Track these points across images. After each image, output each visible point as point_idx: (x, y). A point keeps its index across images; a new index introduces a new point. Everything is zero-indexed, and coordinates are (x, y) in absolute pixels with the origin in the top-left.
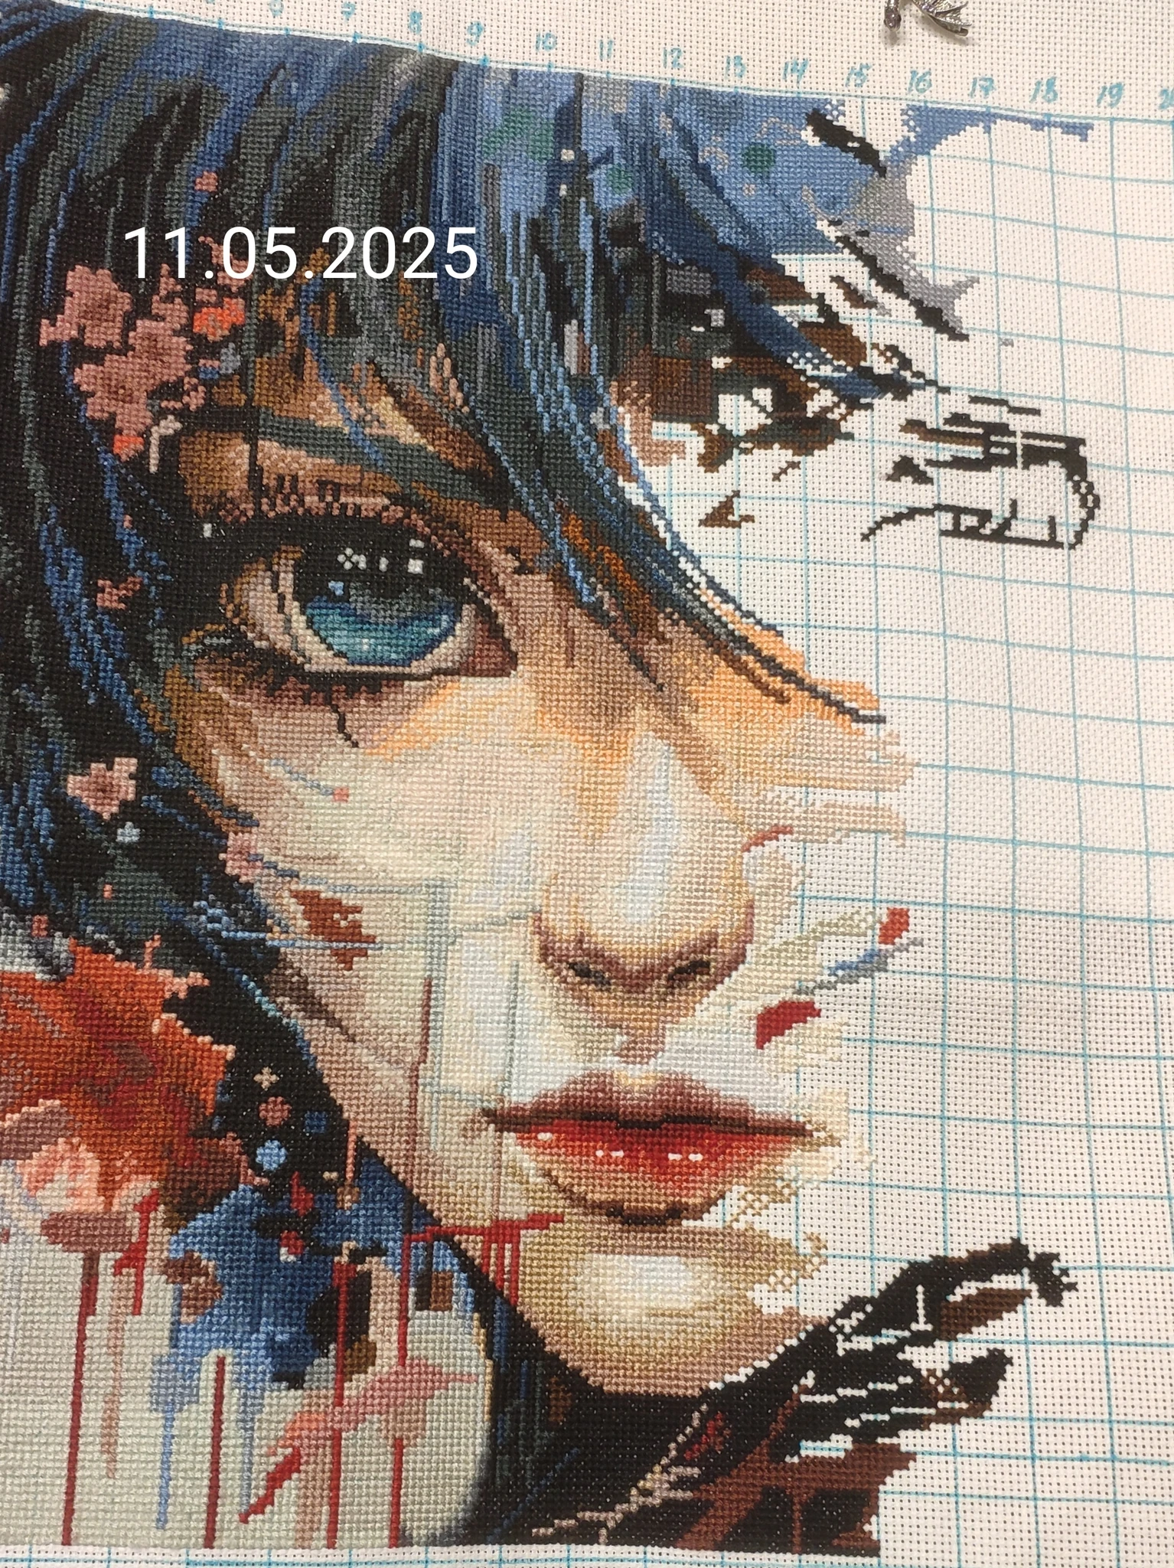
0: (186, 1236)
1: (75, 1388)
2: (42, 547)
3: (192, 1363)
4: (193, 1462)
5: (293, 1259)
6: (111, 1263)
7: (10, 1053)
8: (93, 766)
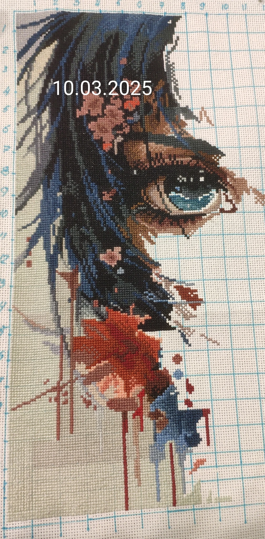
0: (155, 404)
1: (124, 457)
2: (84, 183)
3: (162, 446)
4: (167, 479)
5: (189, 408)
6: (132, 414)
7: (91, 346)
8: (108, 250)
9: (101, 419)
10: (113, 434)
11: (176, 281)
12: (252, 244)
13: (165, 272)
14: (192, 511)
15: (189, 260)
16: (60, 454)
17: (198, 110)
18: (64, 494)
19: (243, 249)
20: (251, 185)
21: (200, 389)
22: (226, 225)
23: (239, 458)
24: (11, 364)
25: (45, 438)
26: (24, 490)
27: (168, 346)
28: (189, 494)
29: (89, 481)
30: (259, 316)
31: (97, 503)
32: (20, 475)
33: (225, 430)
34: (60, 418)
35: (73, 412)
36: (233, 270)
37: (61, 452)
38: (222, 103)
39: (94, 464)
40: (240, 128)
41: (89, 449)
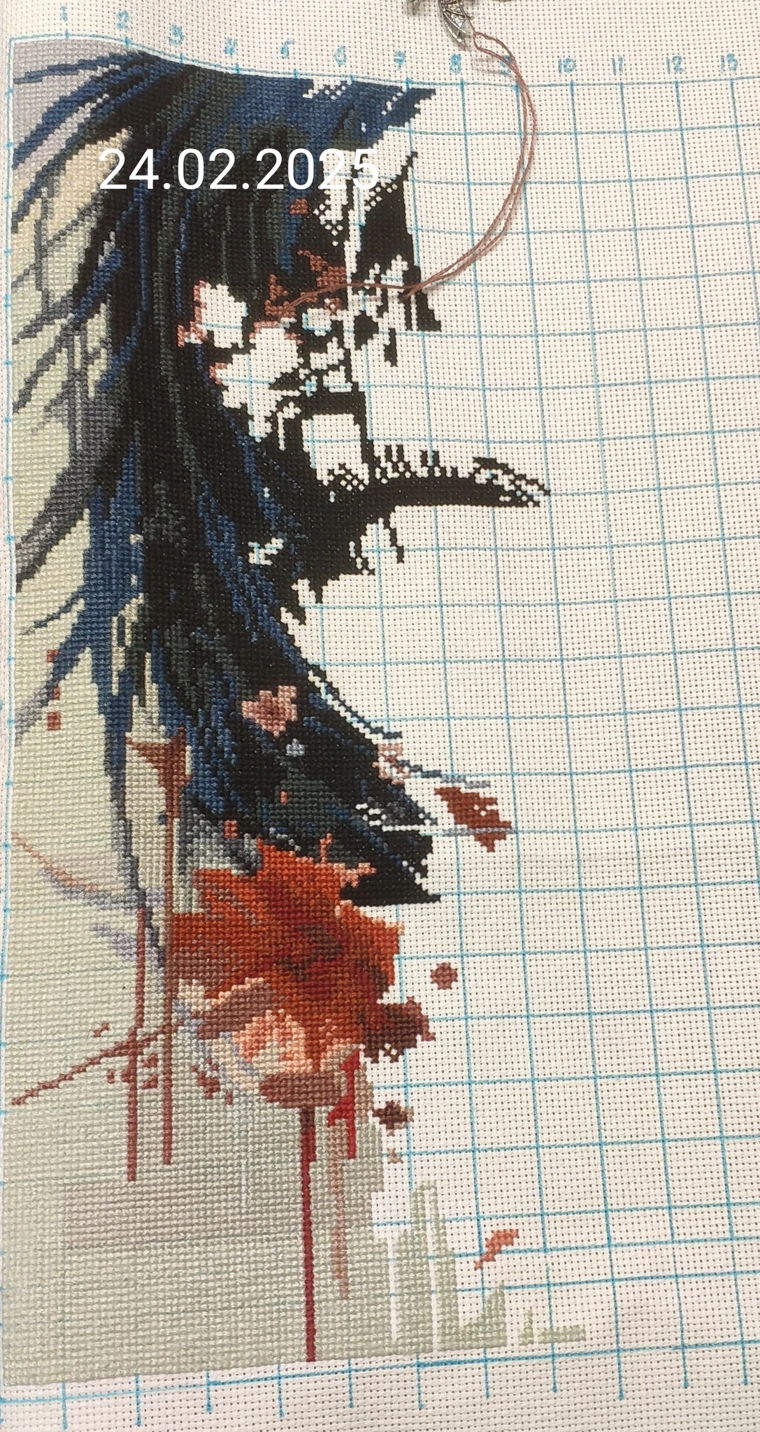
0: (385, 1088)
1: (305, 1224)
2: (201, 515)
3: (403, 1196)
6: (325, 1115)
7: (217, 939)
8: (262, 692)
10: (278, 1166)
11: (440, 776)
12: (638, 681)
13: (412, 751)
14: (482, 1364)
15: (476, 721)
19: (616, 694)
21: (502, 1053)
22: (569, 635)
23: (604, 1228)
24: (10, 985)
27: (420, 943)
28: (474, 1321)
29: (211, 1284)
30: (655, 866)
33: (566, 1156)
34: (135, 1123)
35: (171, 1107)
36: (590, 748)
37: (139, 1210)
38: (556, 322)
39: (227, 1243)
40: (601, 389)
41: (212, 1202)
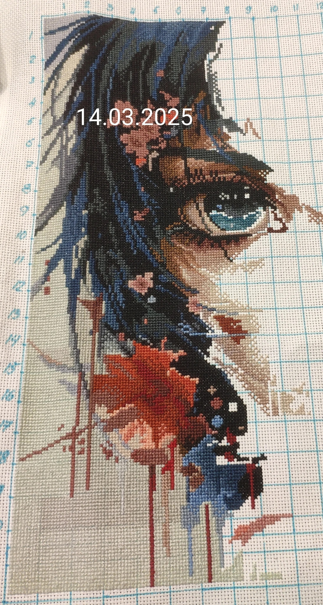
0: (188, 457)
1: (150, 521)
2: (113, 201)
3: (196, 508)
4: (201, 548)
5: (230, 463)
6: (160, 469)
7: (114, 386)
8: (137, 276)
9: (123, 474)
10: (138, 493)
11: (216, 310)
12: (306, 268)
14: (232, 590)
15: (232, 285)
16: (73, 514)
17: (244, 122)
18: (76, 564)
19: (296, 273)
20: (303, 202)
21: (243, 440)
22: (275, 246)
23: (292, 525)
24: (22, 406)
25: (58, 494)
26: (29, 557)
28: (228, 568)
29: (106, 548)
30: (315, 351)
31: (116, 576)
32: (25, 538)
33: (274, 490)
34: (74, 471)
35: (90, 463)
36: (284, 297)
37: (74, 511)
38: (270, 114)
39: (114, 528)
40: (289, 142)
41: (107, 509)
